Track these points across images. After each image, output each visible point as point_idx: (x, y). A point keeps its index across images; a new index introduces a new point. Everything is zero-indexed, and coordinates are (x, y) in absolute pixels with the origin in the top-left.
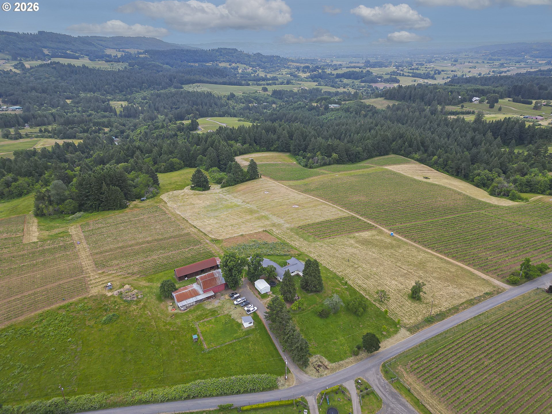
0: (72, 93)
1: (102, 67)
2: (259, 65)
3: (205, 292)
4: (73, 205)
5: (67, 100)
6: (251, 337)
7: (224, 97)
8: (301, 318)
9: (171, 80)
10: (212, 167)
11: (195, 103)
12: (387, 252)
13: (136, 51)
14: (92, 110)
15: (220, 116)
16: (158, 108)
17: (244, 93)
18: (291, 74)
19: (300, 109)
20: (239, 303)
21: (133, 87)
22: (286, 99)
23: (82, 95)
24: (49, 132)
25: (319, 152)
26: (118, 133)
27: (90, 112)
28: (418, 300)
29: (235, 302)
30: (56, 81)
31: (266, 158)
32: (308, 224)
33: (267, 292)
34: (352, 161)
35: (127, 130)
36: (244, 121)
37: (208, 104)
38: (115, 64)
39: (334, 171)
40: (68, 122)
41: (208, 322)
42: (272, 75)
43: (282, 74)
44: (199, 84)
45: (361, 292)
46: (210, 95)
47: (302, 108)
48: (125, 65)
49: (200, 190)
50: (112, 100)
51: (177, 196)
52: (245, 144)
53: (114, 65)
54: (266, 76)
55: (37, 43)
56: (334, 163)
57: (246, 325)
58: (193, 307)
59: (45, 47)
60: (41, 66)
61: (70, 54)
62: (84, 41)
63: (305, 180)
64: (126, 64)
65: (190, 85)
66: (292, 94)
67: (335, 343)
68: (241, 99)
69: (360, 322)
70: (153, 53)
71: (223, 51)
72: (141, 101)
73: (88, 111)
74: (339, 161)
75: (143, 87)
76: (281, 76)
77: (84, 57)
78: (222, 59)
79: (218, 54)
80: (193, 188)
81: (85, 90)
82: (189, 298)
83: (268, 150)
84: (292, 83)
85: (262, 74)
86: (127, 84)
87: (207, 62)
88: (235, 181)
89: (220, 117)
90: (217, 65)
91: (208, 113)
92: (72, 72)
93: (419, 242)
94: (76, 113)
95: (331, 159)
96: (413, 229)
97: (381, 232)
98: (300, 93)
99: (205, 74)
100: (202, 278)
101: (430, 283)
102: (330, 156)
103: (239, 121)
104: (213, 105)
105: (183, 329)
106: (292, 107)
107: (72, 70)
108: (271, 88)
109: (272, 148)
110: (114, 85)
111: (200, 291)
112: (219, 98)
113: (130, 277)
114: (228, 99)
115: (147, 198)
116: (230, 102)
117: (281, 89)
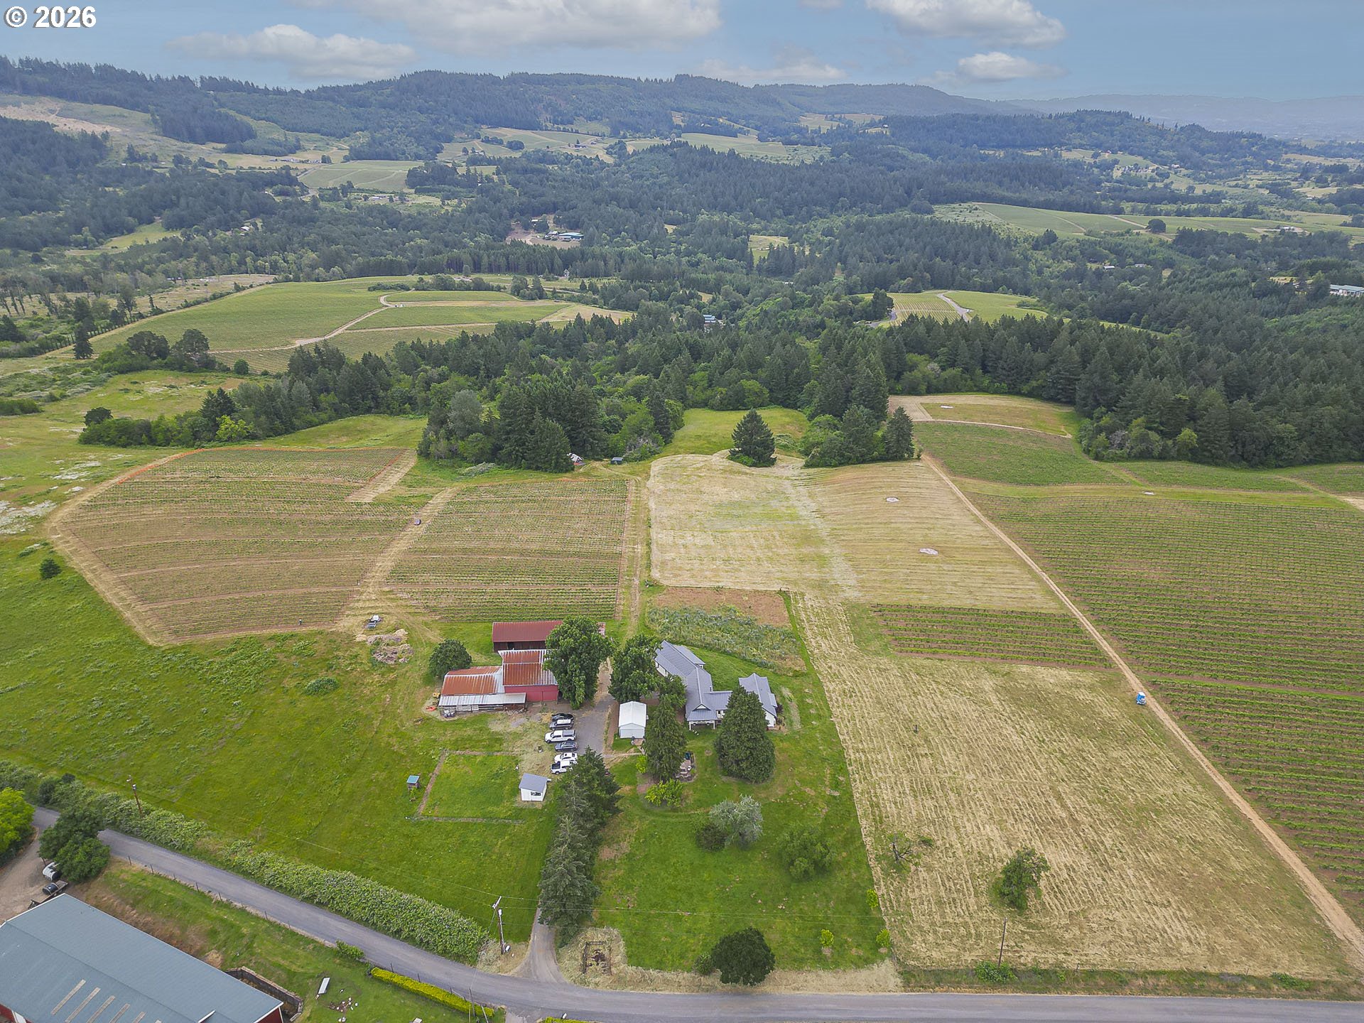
0: (685, 212)
1: (769, 156)
2: (1183, 160)
3: (507, 690)
4: (480, 446)
5: (666, 226)
6: (518, 827)
7: (1026, 240)
8: (655, 826)
9: (909, 192)
10: (824, 412)
11: (939, 252)
12: (1067, 742)
13: (868, 119)
14: (704, 253)
15: (984, 289)
16: (846, 257)
17: (1089, 233)
18: (1274, 188)
19: (1226, 291)
20: (555, 740)
21: (815, 205)
22: (1213, 257)
23: (703, 217)
24: (595, 291)
25: (1142, 418)
26: (725, 307)
27: (700, 255)
28: (1013, 903)
29: (548, 737)
30: (669, 183)
31: (991, 411)
32: (909, 607)
33: (633, 739)
34: (1249, 461)
35: (746, 304)
36: (1034, 307)
37: (971, 256)
38: (802, 149)
39: (1153, 481)
40: (640, 275)
41: (469, 758)
42: (1209, 188)
43: (1246, 187)
44: (976, 204)
45: (863, 823)
46: (987, 231)
47: (1234, 286)
48: (823, 153)
49: (745, 464)
50: (758, 232)
51: (684, 467)
52: (953, 365)
53: (799, 152)
54: (1191, 189)
55: (667, 100)
56: (1179, 457)
57: (526, 795)
58: (469, 715)
59: (679, 110)
60: (652, 149)
61: (722, 126)
62: (763, 95)
63: (1039, 488)
64: (825, 151)
65: (953, 206)
66: (1240, 245)
67: (678, 919)
68: (1071, 248)
69: (787, 895)
70: (901, 125)
71: (1088, 119)
72: (818, 239)
73: (696, 254)
74: (1196, 455)
75: (839, 205)
76: (1239, 191)
77: (748, 131)
78: (1077, 141)
79: (1072, 126)
80: (733, 456)
81: (713, 207)
82: (470, 693)
83: (1013, 391)
84: (1262, 212)
85: (1180, 184)
86: (805, 195)
87: (1035, 146)
88: (843, 456)
89: (984, 291)
90: (1056, 155)
91: (954, 280)
92: (703, 166)
93: (1215, 748)
94: (672, 257)
95: (1170, 442)
96: (1239, 703)
97: (1113, 683)
98: (1267, 244)
99: (1006, 180)
100: (508, 658)
101: (1108, 876)
102: (1173, 434)
103: (1019, 306)
104: (983, 260)
105: (415, 754)
106: (1204, 281)
107: (706, 158)
108: (1174, 224)
109: (1025, 388)
110: (776, 199)
111: (500, 688)
112: (1009, 243)
113: (424, 615)
114: (1035, 248)
115: (626, 460)
116: (1039, 255)
117: (1212, 227)
